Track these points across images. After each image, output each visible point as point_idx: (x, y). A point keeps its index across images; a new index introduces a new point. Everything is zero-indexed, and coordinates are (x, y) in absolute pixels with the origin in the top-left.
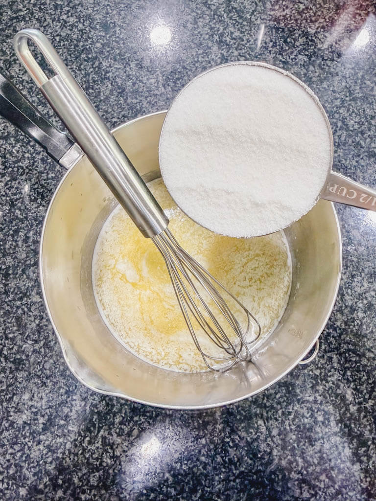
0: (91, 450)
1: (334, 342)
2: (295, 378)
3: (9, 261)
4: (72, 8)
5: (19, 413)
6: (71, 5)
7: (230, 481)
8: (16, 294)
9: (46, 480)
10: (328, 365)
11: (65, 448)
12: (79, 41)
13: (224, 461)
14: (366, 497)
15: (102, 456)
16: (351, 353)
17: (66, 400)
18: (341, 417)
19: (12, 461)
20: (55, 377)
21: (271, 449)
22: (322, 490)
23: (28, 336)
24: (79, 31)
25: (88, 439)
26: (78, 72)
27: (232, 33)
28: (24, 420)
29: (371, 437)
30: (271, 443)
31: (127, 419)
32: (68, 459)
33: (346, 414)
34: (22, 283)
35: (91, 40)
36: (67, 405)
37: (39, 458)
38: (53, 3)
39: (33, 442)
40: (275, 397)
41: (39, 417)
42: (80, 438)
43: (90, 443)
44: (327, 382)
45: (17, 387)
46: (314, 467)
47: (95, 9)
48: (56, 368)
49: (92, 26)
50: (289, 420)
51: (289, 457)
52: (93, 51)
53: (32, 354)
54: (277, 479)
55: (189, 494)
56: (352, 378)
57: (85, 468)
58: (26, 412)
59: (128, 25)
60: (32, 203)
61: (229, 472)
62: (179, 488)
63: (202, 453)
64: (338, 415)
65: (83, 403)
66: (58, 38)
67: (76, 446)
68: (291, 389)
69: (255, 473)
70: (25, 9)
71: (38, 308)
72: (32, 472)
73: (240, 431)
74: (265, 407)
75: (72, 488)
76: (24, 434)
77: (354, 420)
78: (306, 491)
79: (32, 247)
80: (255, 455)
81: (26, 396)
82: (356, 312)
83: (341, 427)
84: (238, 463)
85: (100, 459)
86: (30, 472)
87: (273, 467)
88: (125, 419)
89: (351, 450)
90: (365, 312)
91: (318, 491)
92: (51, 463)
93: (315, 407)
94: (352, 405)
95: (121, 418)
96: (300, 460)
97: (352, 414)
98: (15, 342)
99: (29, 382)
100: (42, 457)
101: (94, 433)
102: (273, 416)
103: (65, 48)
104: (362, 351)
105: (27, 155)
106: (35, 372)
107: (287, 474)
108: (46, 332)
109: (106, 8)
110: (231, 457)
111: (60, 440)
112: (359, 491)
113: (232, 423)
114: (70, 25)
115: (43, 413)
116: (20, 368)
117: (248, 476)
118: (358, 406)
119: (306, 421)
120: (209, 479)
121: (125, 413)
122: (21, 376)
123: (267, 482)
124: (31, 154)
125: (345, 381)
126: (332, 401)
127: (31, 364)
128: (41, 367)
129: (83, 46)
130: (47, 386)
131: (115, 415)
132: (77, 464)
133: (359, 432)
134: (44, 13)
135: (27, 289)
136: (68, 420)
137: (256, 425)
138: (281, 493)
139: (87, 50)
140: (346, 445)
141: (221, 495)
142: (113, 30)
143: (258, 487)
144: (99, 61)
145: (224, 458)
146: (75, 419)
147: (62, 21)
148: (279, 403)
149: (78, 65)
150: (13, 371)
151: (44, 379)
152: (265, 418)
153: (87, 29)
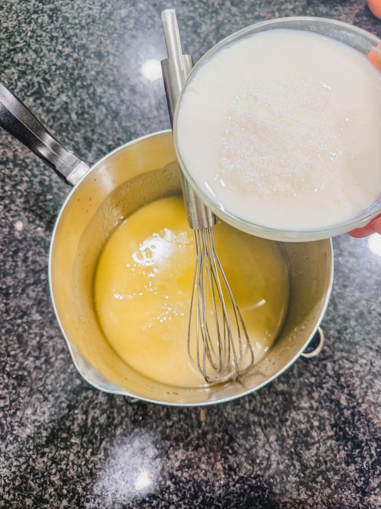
0: (94, 461)
2: (292, 386)
3: (10, 281)
4: (67, 39)
5: (22, 428)
6: (66, 36)
7: (230, 486)
8: (17, 312)
9: (51, 490)
10: (322, 372)
11: (68, 460)
12: (73, 69)
13: (224, 467)
14: (361, 496)
16: (344, 360)
17: (68, 414)
18: (336, 421)
19: (17, 473)
20: (57, 392)
21: (270, 455)
22: (319, 491)
23: (30, 353)
24: (74, 60)
25: (90, 450)
26: (73, 98)
28: (27, 434)
29: (364, 439)
30: (269, 449)
31: (128, 430)
32: (71, 470)
33: (340, 418)
34: (22, 302)
35: (86, 68)
36: (69, 419)
37: (43, 469)
38: (49, 35)
39: (37, 455)
40: (272, 405)
41: (42, 430)
42: (82, 450)
43: (93, 454)
44: (322, 388)
45: (20, 403)
46: (311, 469)
47: (90, 39)
48: (58, 383)
49: (87, 55)
50: (286, 426)
51: (287, 461)
52: (88, 79)
53: (34, 370)
54: (275, 482)
55: (190, 500)
56: (346, 384)
57: (89, 478)
58: (29, 426)
59: (122, 53)
61: (229, 477)
62: (180, 495)
63: (202, 461)
64: (333, 420)
65: (84, 417)
66: (54, 68)
67: (79, 457)
68: (287, 396)
69: (255, 478)
70: (22, 41)
71: (39, 325)
72: (37, 483)
73: (239, 438)
74: (262, 415)
75: (76, 497)
76: (28, 446)
77: (348, 423)
78: (303, 492)
79: (32, 267)
80: (254, 461)
81: (29, 411)
82: (347, 321)
83: (336, 431)
84: (237, 469)
86: (35, 483)
87: (271, 471)
88: (126, 431)
89: (346, 452)
90: (357, 321)
91: (315, 492)
92: (55, 474)
93: (311, 413)
94: (346, 409)
95: (122, 430)
96: (297, 464)
97: (346, 418)
98: (17, 359)
99: (32, 397)
100: (46, 469)
101: (96, 445)
102: (271, 423)
103: (61, 77)
104: (354, 357)
105: (25, 179)
106: (37, 387)
107: (285, 477)
108: (46, 349)
109: (99, 38)
110: (231, 463)
111: (63, 452)
112: (354, 490)
113: (230, 431)
114: (66, 55)
115: (46, 426)
116: (23, 384)
117: (247, 481)
118: (351, 410)
119: (303, 426)
120: (209, 485)
121: (126, 425)
122: (24, 392)
123: (265, 486)
124: (29, 177)
125: (339, 387)
126: (327, 406)
127: (33, 380)
128: (43, 382)
129: (78, 74)
130: (49, 401)
131: (116, 427)
132: (80, 474)
133: (353, 435)
134: (40, 44)
135: (27, 308)
136: (70, 432)
137: (254, 433)
138: (280, 495)
139: (82, 78)
140: (341, 447)
141: (222, 500)
142: (107, 59)
143: (257, 490)
144: (94, 87)
145: (224, 465)
146: (77, 432)
147: (58, 52)
148: (276, 411)
149: (74, 91)
150: (16, 387)
151: (46, 394)
152: (263, 426)
153: (82, 58)
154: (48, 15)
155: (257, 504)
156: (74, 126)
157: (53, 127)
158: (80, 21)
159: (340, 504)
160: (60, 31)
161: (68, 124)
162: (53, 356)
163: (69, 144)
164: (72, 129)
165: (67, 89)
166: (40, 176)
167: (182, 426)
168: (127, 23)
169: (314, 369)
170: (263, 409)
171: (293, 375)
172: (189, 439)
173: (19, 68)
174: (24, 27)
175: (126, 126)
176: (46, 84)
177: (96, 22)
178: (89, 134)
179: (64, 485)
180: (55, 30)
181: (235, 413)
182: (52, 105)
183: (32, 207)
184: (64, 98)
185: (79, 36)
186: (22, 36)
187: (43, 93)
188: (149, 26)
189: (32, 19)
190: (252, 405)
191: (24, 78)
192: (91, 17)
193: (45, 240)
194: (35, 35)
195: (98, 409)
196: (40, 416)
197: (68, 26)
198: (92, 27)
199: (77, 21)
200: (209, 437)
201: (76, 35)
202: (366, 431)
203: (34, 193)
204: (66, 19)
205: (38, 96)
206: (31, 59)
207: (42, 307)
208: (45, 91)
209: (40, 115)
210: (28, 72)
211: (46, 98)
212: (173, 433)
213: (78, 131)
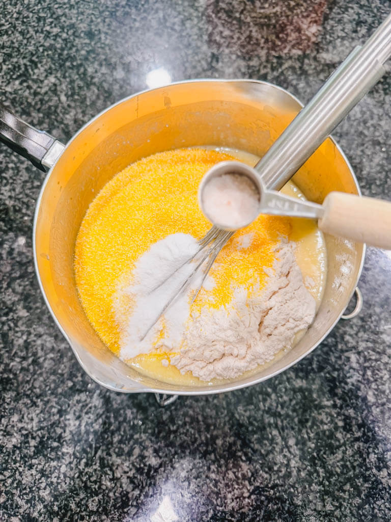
0: (88, 473)
1: (351, 341)
2: (311, 382)
4: (56, 19)
5: (8, 437)
6: (54, 16)
7: (244, 498)
9: (40, 507)
10: (346, 365)
11: (60, 472)
13: (237, 477)
15: (100, 478)
16: (369, 351)
17: (59, 420)
18: (363, 421)
19: (2, 489)
20: (46, 396)
21: (289, 460)
22: (347, 501)
23: (16, 353)
24: (63, 40)
25: (84, 460)
26: (62, 80)
27: (221, 32)
28: (13, 443)
30: (288, 454)
31: (126, 437)
32: (63, 484)
34: (7, 298)
35: (76, 48)
36: (60, 425)
37: (32, 483)
38: (36, 16)
39: (24, 467)
40: (290, 404)
41: (30, 439)
42: (75, 460)
43: (87, 465)
45: (5, 409)
46: (336, 476)
47: (79, 18)
48: (47, 386)
49: (76, 34)
50: (306, 427)
51: (309, 468)
52: (78, 58)
53: (20, 372)
54: (296, 492)
56: (373, 378)
57: (83, 493)
58: (15, 434)
59: (114, 31)
60: (17, 213)
61: (243, 488)
63: (212, 470)
64: (359, 419)
65: (77, 423)
66: (41, 49)
67: (72, 469)
68: (306, 393)
69: (272, 488)
70: (8, 23)
71: (26, 323)
72: (25, 499)
73: (253, 443)
74: (280, 415)
75: (69, 514)
76: (14, 458)
77: (377, 422)
78: (329, 503)
79: (18, 259)
80: (271, 469)
81: (15, 418)
82: (372, 307)
83: (364, 431)
84: (252, 478)
85: (99, 481)
86: (22, 500)
87: (291, 480)
88: (124, 438)
89: (376, 456)
90: (382, 306)
91: (342, 503)
92: (45, 489)
94: (374, 406)
95: (120, 437)
96: (321, 470)
97: (376, 417)
98: (1, 361)
99: (18, 403)
100: (35, 483)
101: (91, 454)
102: (289, 424)
103: (48, 57)
104: (381, 348)
105: (11, 165)
106: (24, 391)
107: (307, 486)
108: (34, 348)
109: (90, 17)
110: (245, 472)
111: (54, 464)
112: (388, 499)
113: (243, 435)
114: (54, 36)
115: (35, 435)
116: (8, 388)
117: (264, 491)
118: (381, 408)
119: (326, 427)
120: (221, 498)
121: (125, 431)
122: (9, 396)
123: (285, 497)
124: (15, 164)
125: (365, 382)
126: (352, 404)
127: (19, 383)
128: (31, 386)
129: (67, 54)
130: (37, 406)
131: (113, 433)
132: (73, 488)
133: (383, 436)
134: (27, 26)
135: (13, 304)
136: (62, 441)
137: (270, 436)
138: (302, 507)
139: (71, 57)
141: (235, 514)
143: (276, 502)
144: (84, 67)
145: (237, 473)
146: (69, 440)
147: (45, 32)
149: (63, 72)
151: (34, 398)
152: (280, 427)
153: (72, 38)
155: (276, 518)
156: (63, 108)
157: (41, 110)
159: (372, 515)
160: (48, 11)
161: (57, 107)
162: (41, 357)
163: (58, 127)
164: (61, 112)
165: (56, 69)
166: (26, 162)
167: (188, 430)
169: (336, 361)
170: (279, 409)
171: (313, 369)
172: (196, 445)
173: (4, 51)
174: (10, 9)
176: (33, 65)
178: (80, 116)
179: (54, 501)
180: (43, 11)
181: (248, 414)
182: (39, 87)
183: (18, 195)
184: (52, 79)
185: (68, 15)
186: (7, 18)
187: (30, 75)
188: (143, 3)
190: (267, 405)
191: (9, 60)
194: (21, 16)
195: (93, 414)
196: (28, 423)
197: (56, 6)
198: (82, 6)
200: (219, 442)
201: (65, 15)
203: (20, 180)
205: (24, 78)
206: (17, 41)
207: (29, 303)
208: (31, 73)
209: (27, 98)
210: (13, 55)
211: (33, 81)
212: (178, 439)
213: (67, 114)
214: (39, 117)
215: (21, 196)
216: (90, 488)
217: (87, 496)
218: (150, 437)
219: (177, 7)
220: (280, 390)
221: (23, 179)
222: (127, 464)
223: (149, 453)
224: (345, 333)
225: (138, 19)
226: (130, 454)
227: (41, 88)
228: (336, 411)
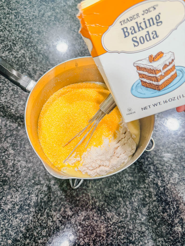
0: (42, 219)
1: (151, 160)
2: (135, 178)
4: (23, 25)
5: (6, 205)
6: (23, 24)
7: (108, 227)
8: (2, 150)
9: (21, 235)
10: (149, 171)
11: (29, 219)
12: (27, 38)
13: (105, 218)
14: (171, 227)
15: (47, 221)
16: (158, 164)
17: (28, 197)
18: (157, 193)
19: (4, 228)
20: (23, 187)
21: (126, 210)
22: (151, 226)
23: (9, 169)
24: (27, 34)
25: (40, 214)
26: (27, 52)
28: (8, 208)
29: (170, 200)
30: (126, 208)
32: (31, 225)
33: (159, 192)
34: (5, 145)
35: (33, 38)
36: (29, 199)
38: (15, 24)
39: (13, 218)
40: (126, 187)
41: (16, 206)
42: (36, 214)
43: (41, 216)
44: (149, 178)
45: (4, 193)
47: (34, 25)
48: (23, 183)
49: (33, 32)
50: (133, 197)
51: (135, 213)
52: (34, 42)
53: (11, 177)
54: (130, 224)
55: (90, 235)
56: (160, 175)
58: (9, 204)
60: (8, 109)
61: (108, 223)
62: (85, 233)
63: (95, 216)
64: (155, 192)
65: (37, 198)
66: (17, 38)
67: (34, 218)
68: (133, 183)
69: (120, 222)
70: (2, 27)
71: (13, 156)
73: (112, 204)
74: (122, 192)
75: (33, 238)
76: (9, 214)
77: (162, 194)
78: (144, 227)
79: (9, 128)
80: (119, 214)
81: (9, 197)
82: (159, 147)
83: (157, 197)
84: (112, 219)
85: (46, 223)
86: (13, 232)
87: (128, 219)
88: (57, 204)
89: (162, 207)
90: (163, 146)
92: (23, 227)
93: (145, 190)
94: (161, 187)
95: (55, 203)
96: (140, 214)
97: (162, 192)
98: (2, 172)
99: (10, 190)
100: (18, 224)
101: (43, 211)
102: (126, 195)
103: (21, 42)
104: (163, 163)
105: (5, 88)
106: (13, 185)
107: (134, 221)
108: (17, 166)
109: (38, 25)
110: (108, 216)
111: (26, 216)
112: (167, 225)
113: (107, 200)
114: (23, 32)
115: (18, 204)
116: (5, 184)
117: (117, 224)
118: (163, 188)
119: (141, 196)
120: (99, 227)
121: (57, 201)
122: (6, 187)
123: (126, 226)
124: (7, 87)
125: (157, 177)
126: (152, 186)
127: (11, 182)
128: (16, 183)
129: (29, 41)
130: (19, 191)
131: (52, 202)
133: (165, 199)
134: (11, 28)
135: (7, 148)
136: (30, 206)
137: (119, 201)
138: (133, 230)
139: (31, 42)
140: (160, 205)
141: (105, 234)
142: (43, 34)
143: (122, 228)
144: (37, 46)
146: (33, 205)
147: (19, 31)
148: (128, 190)
149: (27, 49)
150: (2, 186)
151: (17, 188)
152: (123, 197)
153: (31, 34)
154: (14, 15)
155: (122, 235)
156: (28, 64)
157: (18, 64)
158: (30, 17)
159: (161, 232)
161: (25, 63)
162: (20, 170)
163: (26, 72)
164: (27, 65)
165: (24, 47)
166: (12, 87)
167: (84, 199)
168: (51, 18)
169: (145, 169)
170: (122, 189)
171: (135, 172)
172: (88, 206)
173: (1, 38)
174: (3, 20)
175: (52, 63)
176: (14, 45)
177: (37, 18)
178: (35, 67)
179: (27, 232)
180: (18, 22)
181: (109, 192)
182: (17, 54)
183: (8, 101)
184: (23, 51)
186: (2, 25)
187: (13, 49)
188: (61, 19)
189: (6, 17)
190: (117, 188)
191: (3, 43)
192: (34, 16)
193: (15, 115)
194: (8, 24)
195: (43, 194)
197: (24, 20)
198: (35, 20)
199: (28, 18)
200: (97, 204)
201: (27, 24)
202: (171, 197)
204: (23, 17)
205: (10, 51)
206: (7, 34)
207: (14, 147)
208: (13, 48)
209: (12, 59)
210: (5, 40)
211: (14, 51)
212: (80, 203)
213: (30, 66)
214: (17, 68)
215: (10, 101)
216: (42, 226)
217: (41, 229)
218: (68, 203)
219: (76, 22)
220: (122, 181)
221: (11, 94)
222: (58, 215)
223: (68, 209)
224: (148, 157)
225: (59, 26)
226: (60, 210)
227: (18, 55)
228: (145, 189)
